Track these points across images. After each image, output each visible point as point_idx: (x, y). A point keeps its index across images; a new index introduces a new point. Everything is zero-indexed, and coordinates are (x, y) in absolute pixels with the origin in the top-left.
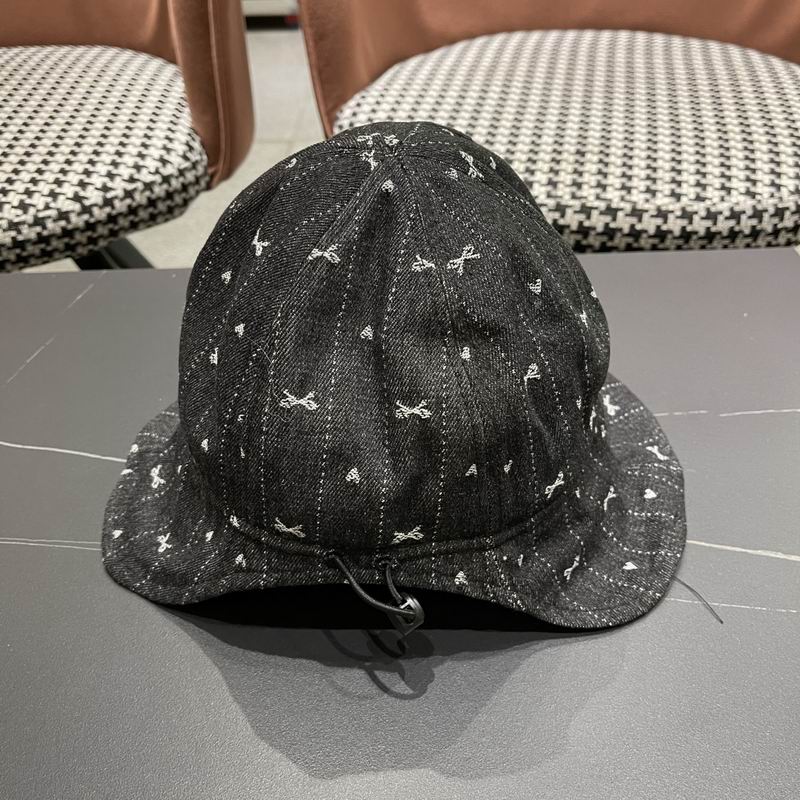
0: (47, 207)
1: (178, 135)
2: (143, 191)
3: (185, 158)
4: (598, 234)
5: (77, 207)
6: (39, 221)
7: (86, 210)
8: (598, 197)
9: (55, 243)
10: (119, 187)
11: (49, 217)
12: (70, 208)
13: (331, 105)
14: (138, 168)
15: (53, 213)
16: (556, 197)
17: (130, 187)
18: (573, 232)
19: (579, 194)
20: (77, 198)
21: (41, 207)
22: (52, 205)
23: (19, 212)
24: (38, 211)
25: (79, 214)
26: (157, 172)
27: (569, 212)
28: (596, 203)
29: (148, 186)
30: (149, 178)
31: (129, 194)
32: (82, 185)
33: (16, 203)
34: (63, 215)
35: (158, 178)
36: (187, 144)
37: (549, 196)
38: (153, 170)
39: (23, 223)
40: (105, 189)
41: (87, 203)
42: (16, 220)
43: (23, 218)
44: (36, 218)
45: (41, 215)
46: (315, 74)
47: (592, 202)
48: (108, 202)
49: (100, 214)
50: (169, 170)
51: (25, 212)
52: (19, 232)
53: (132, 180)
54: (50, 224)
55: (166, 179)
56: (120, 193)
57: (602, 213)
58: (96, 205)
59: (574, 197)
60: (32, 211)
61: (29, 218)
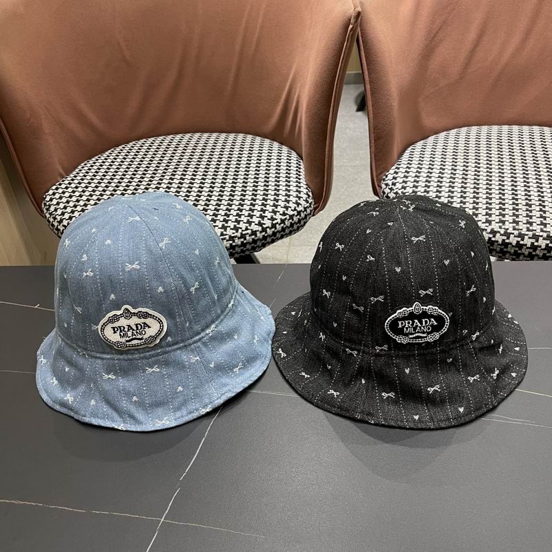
0: (247, 229)
1: (302, 189)
2: (289, 219)
3: (307, 202)
4: (542, 249)
5: (260, 229)
6: (243, 236)
7: (264, 230)
8: (542, 231)
9: (248, 246)
10: (278, 217)
11: (248, 234)
12: (257, 229)
13: (379, 172)
14: (287, 208)
15: (249, 232)
16: (518, 230)
17: (283, 218)
18: (528, 248)
19: (531, 228)
20: (260, 224)
21: (244, 229)
22: (249, 228)
23: (234, 231)
24: (243, 231)
25: (261, 232)
26: (295, 210)
27: (526, 237)
28: (541, 234)
29: (291, 217)
30: (292, 213)
31: (283, 221)
32: (262, 217)
33: (232, 227)
34: (254, 233)
35: (295, 213)
36: (307, 194)
37: (514, 229)
38: (293, 209)
39: (236, 236)
40: (272, 219)
41: (264, 226)
42: (233, 235)
43: (236, 234)
44: (241, 233)
45: (244, 233)
46: (373, 156)
47: (538, 233)
48: (274, 226)
49: (269, 232)
50: (300, 208)
51: (237, 232)
52: (234, 241)
53: (284, 214)
54: (248, 238)
55: (299, 213)
56: (279, 221)
57: (544, 239)
58: (268, 227)
59: (528, 230)
60: (240, 231)
61: (238, 234)
